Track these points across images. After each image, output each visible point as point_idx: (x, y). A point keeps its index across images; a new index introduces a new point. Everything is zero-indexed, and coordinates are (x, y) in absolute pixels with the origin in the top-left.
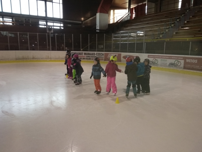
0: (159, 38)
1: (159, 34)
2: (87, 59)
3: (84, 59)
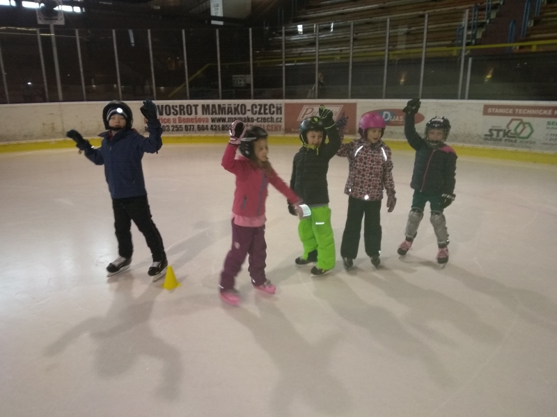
2: (215, 130)
3: (201, 129)
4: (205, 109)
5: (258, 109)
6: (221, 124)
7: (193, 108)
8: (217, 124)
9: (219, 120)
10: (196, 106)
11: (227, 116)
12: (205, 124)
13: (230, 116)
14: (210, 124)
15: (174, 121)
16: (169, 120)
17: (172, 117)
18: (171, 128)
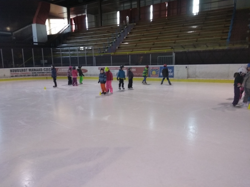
0: (105, 52)
1: (104, 48)
2: (33, 76)
3: (28, 76)
4: (30, 70)
5: (46, 70)
6: (35, 74)
7: (26, 70)
8: (34, 74)
9: (34, 73)
10: (27, 69)
11: (36, 72)
12: (30, 74)
13: (37, 72)
14: (31, 74)
15: (20, 74)
16: (18, 74)
17: (19, 72)
18: (19, 76)
